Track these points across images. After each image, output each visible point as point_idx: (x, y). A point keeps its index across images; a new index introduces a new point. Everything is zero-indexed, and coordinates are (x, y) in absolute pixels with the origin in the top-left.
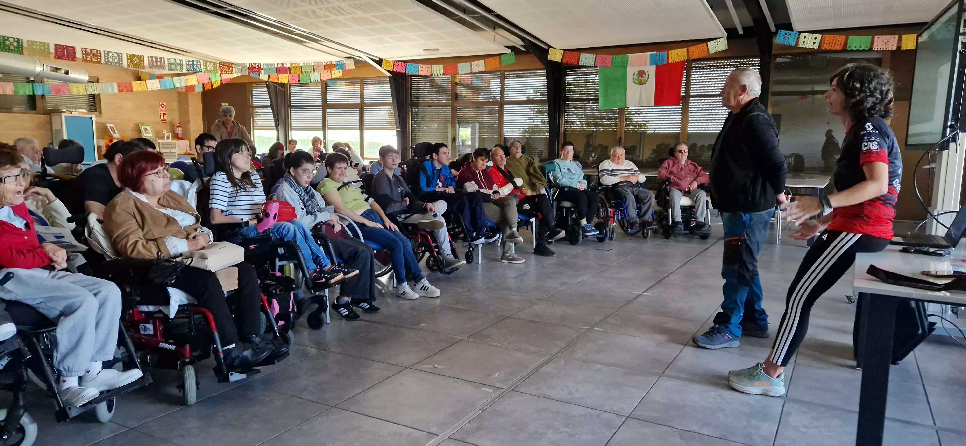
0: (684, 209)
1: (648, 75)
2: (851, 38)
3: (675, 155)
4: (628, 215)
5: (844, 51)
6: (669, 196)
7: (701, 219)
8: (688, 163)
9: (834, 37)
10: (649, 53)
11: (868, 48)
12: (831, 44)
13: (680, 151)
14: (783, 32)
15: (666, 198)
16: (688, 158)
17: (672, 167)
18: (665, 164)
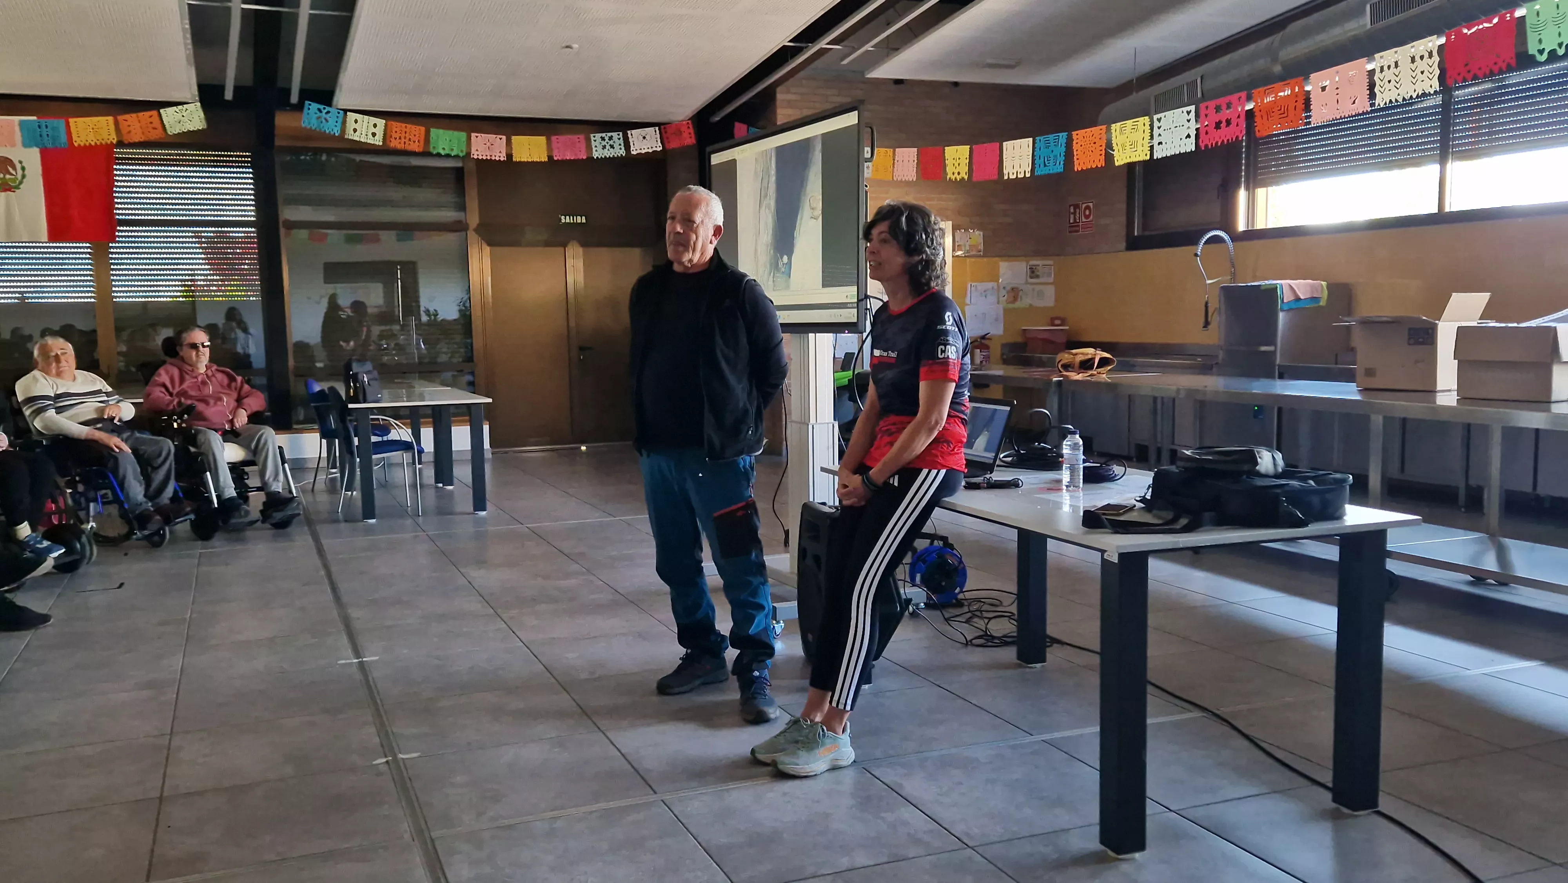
0: (237, 469)
1: (23, 169)
2: (434, 132)
3: (181, 354)
4: (127, 497)
5: (426, 154)
6: (195, 445)
7: (278, 487)
8: (213, 369)
9: (406, 127)
10: (17, 119)
11: (464, 154)
12: (403, 140)
13: (194, 346)
14: (314, 106)
15: (189, 450)
16: (211, 360)
17: (181, 383)
18: (160, 375)
